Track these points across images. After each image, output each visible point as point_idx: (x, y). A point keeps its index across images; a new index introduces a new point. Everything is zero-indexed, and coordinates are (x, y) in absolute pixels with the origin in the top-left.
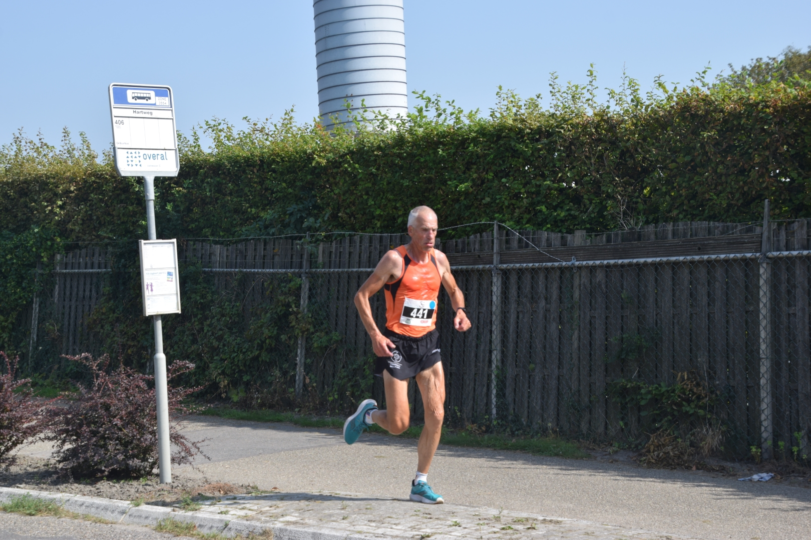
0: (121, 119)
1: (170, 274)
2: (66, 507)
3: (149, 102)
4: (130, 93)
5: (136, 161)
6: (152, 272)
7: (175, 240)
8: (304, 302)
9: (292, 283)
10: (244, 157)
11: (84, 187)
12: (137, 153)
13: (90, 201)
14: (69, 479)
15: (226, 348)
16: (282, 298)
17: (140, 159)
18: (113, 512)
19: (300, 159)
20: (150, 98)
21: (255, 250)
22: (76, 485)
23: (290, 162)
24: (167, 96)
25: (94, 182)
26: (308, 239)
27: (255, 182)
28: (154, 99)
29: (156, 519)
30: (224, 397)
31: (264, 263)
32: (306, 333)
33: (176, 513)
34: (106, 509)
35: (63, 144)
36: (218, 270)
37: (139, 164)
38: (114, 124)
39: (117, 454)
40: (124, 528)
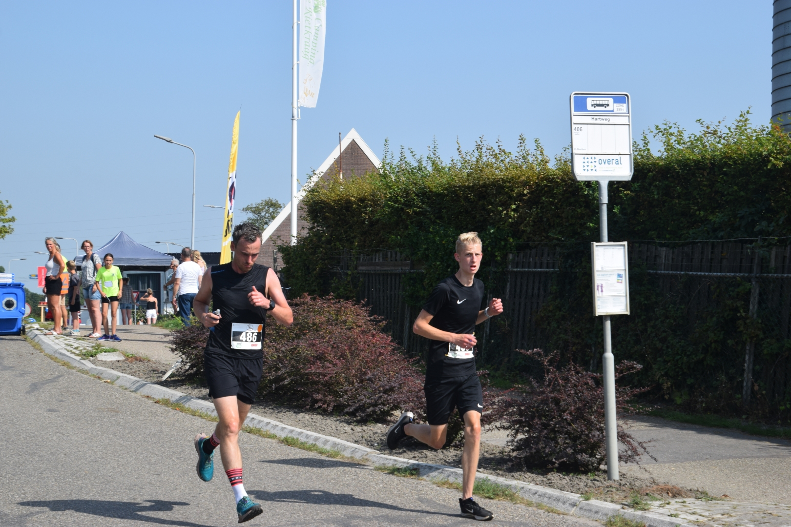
0: (580, 126)
1: (620, 276)
2: (520, 494)
3: (608, 108)
4: (590, 101)
5: (591, 166)
6: (603, 273)
7: (625, 243)
8: (753, 307)
9: (741, 288)
10: (695, 161)
11: (536, 190)
12: (593, 158)
13: (541, 203)
14: (523, 467)
15: (670, 350)
16: (729, 302)
17: (596, 164)
18: (564, 503)
19: (754, 162)
20: (608, 105)
21: (702, 253)
22: (529, 474)
23: (743, 164)
24: (625, 103)
25: (546, 186)
26: (760, 243)
27: (705, 185)
28: (613, 106)
29: (606, 515)
30: (667, 398)
31: (711, 266)
32: (755, 339)
33: (626, 511)
34: (557, 499)
35: (518, 150)
36: (663, 272)
37: (594, 169)
38: (573, 131)
39: (567, 447)
40: (575, 520)
